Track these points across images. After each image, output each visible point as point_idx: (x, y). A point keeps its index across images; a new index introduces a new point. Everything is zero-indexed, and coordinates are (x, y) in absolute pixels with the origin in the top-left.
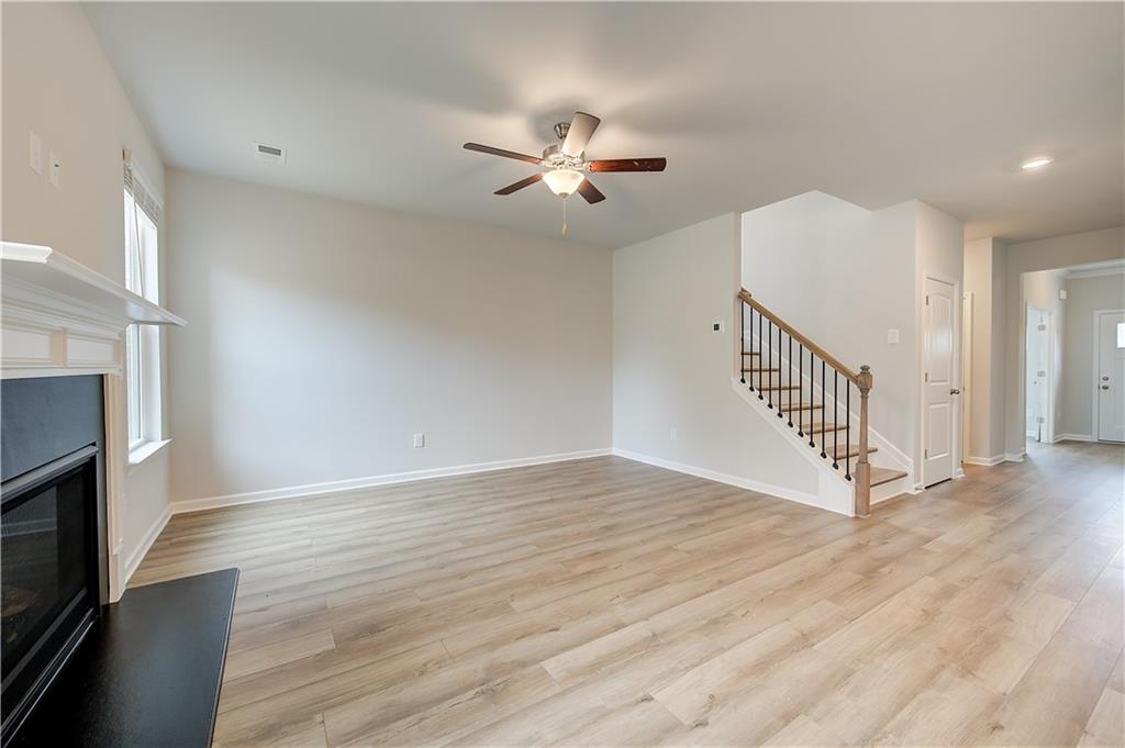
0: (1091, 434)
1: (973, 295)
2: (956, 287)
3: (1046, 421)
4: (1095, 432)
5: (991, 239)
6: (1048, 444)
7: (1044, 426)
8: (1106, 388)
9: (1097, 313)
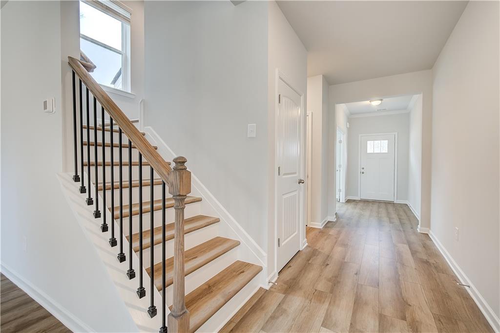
0: (357, 196)
1: (312, 113)
2: (302, 98)
3: (342, 191)
4: (359, 195)
5: (322, 76)
6: (343, 203)
7: (341, 193)
8: (363, 173)
9: (360, 135)
